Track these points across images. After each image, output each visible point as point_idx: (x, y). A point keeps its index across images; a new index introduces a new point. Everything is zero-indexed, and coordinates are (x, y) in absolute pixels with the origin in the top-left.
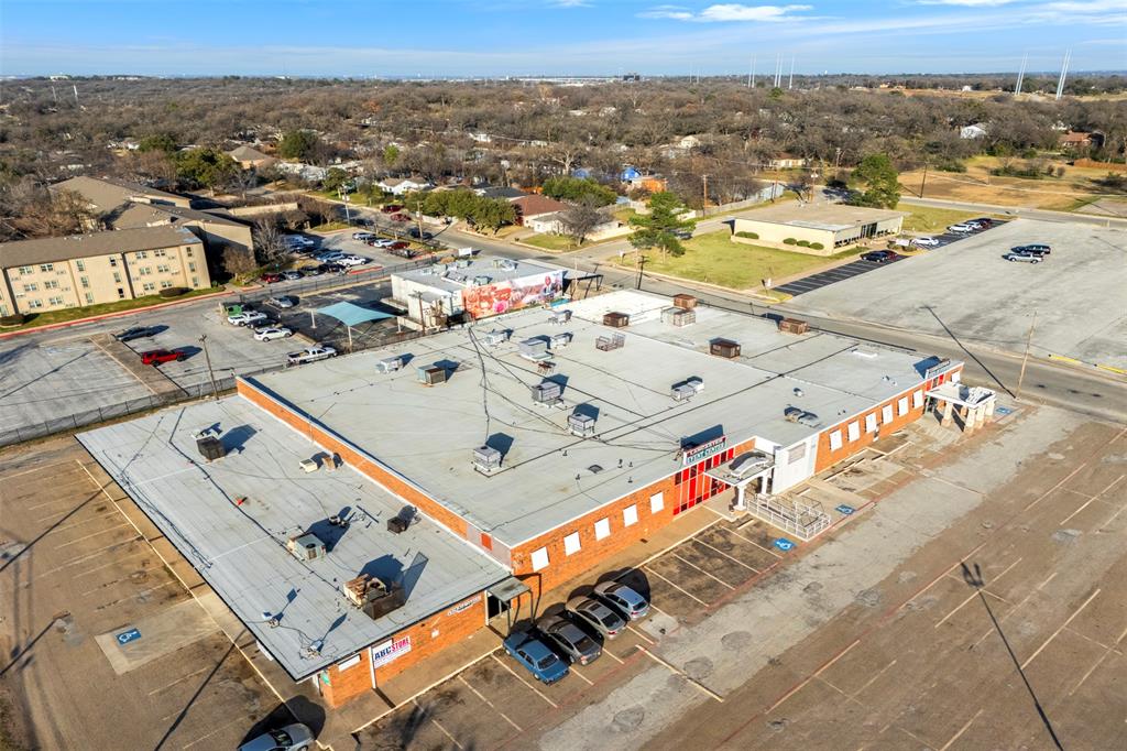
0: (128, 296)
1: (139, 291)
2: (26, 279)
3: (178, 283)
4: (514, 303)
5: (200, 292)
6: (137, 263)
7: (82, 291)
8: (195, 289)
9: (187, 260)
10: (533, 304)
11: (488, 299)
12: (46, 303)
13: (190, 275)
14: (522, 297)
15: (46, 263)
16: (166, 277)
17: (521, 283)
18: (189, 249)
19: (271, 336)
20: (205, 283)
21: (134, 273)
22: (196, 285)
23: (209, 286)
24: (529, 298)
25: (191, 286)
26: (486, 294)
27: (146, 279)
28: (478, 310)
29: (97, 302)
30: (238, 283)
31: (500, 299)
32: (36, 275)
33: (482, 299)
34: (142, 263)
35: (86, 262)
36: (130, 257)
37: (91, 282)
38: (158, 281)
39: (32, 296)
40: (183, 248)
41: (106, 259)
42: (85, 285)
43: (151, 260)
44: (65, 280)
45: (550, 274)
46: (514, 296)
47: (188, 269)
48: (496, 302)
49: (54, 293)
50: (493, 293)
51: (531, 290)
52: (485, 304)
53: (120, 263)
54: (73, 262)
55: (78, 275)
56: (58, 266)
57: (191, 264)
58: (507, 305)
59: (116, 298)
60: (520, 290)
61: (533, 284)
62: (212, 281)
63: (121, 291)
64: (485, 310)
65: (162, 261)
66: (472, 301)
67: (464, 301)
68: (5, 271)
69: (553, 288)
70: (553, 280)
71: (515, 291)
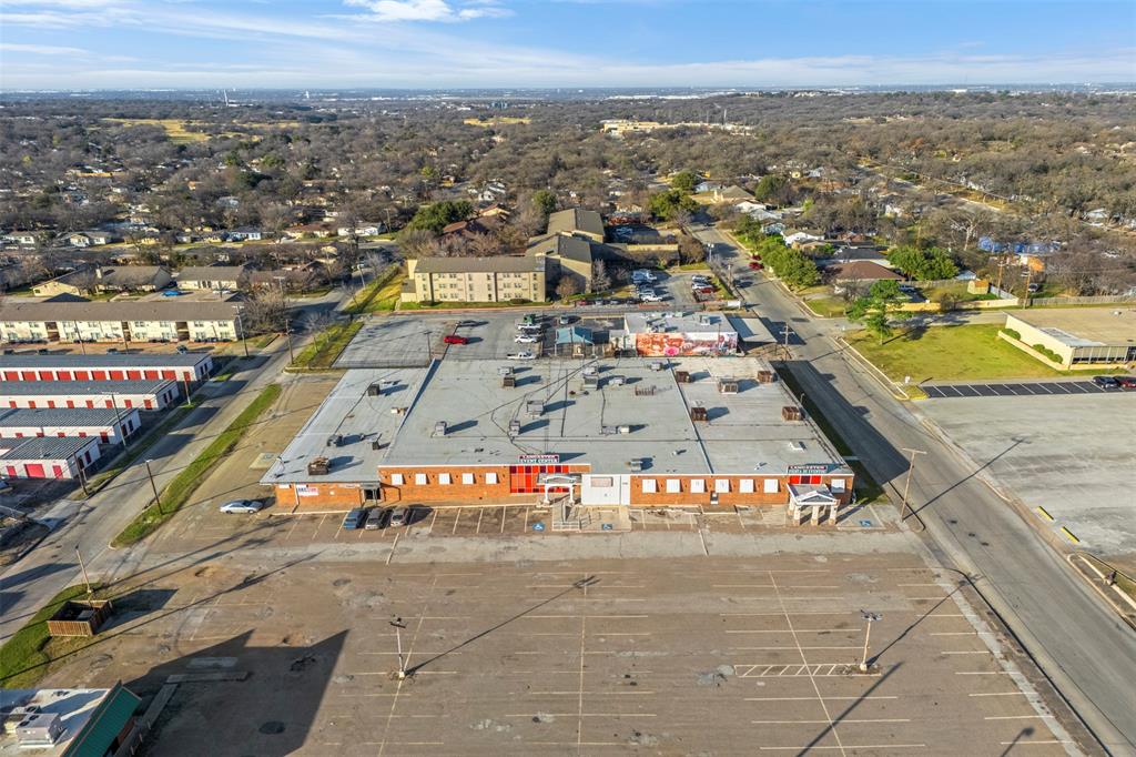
0: (494, 300)
1: (501, 297)
2: (441, 281)
3: (525, 296)
4: (685, 350)
5: (536, 304)
6: (503, 280)
7: (469, 293)
8: (534, 301)
9: (533, 282)
10: (704, 354)
11: (661, 344)
12: (449, 296)
13: (533, 292)
14: (693, 347)
15: (453, 272)
16: (518, 291)
17: (693, 336)
18: (534, 275)
19: (523, 340)
20: (541, 299)
21: (500, 286)
22: (535, 299)
23: (543, 301)
24: (699, 349)
25: (532, 299)
26: (659, 340)
27: (507, 291)
28: (650, 350)
29: (476, 300)
30: (562, 303)
31: (671, 345)
32: (447, 279)
33: (654, 343)
34: (506, 280)
35: (475, 275)
36: (500, 276)
37: (475, 288)
38: (513, 293)
39: (442, 291)
40: (532, 274)
41: (485, 275)
42: (471, 289)
43: (512, 279)
44: (461, 285)
45: (725, 334)
46: (684, 345)
47: (532, 288)
48: (667, 347)
49: (455, 291)
50: (665, 340)
51: (703, 344)
52: (656, 347)
53: (493, 279)
54: (467, 274)
55: (468, 282)
56: (459, 276)
57: (535, 285)
58: (677, 351)
59: (486, 300)
60: (692, 342)
61: (705, 339)
62: (546, 297)
63: (490, 296)
64: (656, 351)
65: (518, 280)
66: (645, 342)
67: (637, 341)
68: (431, 275)
69: (726, 345)
70: (727, 339)
71: (686, 341)
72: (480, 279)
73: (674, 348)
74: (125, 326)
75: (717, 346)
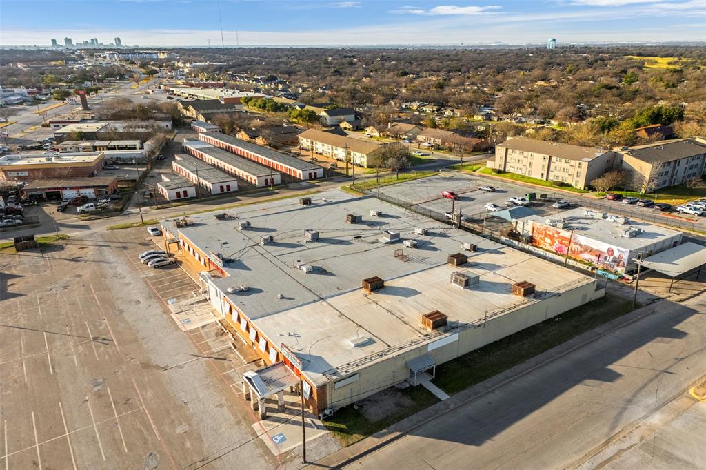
0: (545, 179)
1: (551, 177)
2: (513, 155)
3: (569, 181)
5: (577, 190)
6: (555, 163)
7: (529, 169)
8: (575, 187)
9: (577, 169)
11: (552, 238)
12: (516, 169)
13: (575, 178)
14: (581, 252)
15: (522, 150)
16: (566, 175)
18: (580, 164)
20: (581, 186)
21: (552, 168)
22: (576, 185)
23: (582, 188)
25: (573, 185)
26: (551, 233)
27: (556, 173)
28: (542, 241)
29: (532, 176)
31: (561, 243)
32: (517, 155)
33: (546, 235)
34: (558, 164)
35: (535, 155)
36: (553, 159)
37: (533, 165)
38: (561, 176)
40: (578, 162)
41: (542, 156)
42: (530, 167)
43: (562, 164)
44: (525, 161)
45: (615, 248)
46: (573, 246)
47: (575, 175)
48: (557, 243)
49: (520, 166)
50: (556, 235)
51: (591, 251)
52: (548, 240)
53: (547, 161)
54: (530, 153)
55: (530, 160)
56: (525, 154)
57: (578, 172)
58: (566, 250)
59: (539, 177)
60: (581, 245)
61: (595, 247)
62: (585, 186)
63: (542, 174)
64: (547, 245)
65: (567, 166)
66: (539, 233)
67: (533, 229)
68: (507, 149)
69: (614, 261)
70: (616, 254)
71: (576, 243)
72: (539, 159)
73: (563, 247)
74: (312, 143)
75: (606, 258)
